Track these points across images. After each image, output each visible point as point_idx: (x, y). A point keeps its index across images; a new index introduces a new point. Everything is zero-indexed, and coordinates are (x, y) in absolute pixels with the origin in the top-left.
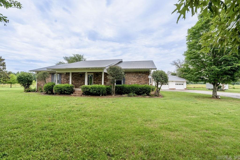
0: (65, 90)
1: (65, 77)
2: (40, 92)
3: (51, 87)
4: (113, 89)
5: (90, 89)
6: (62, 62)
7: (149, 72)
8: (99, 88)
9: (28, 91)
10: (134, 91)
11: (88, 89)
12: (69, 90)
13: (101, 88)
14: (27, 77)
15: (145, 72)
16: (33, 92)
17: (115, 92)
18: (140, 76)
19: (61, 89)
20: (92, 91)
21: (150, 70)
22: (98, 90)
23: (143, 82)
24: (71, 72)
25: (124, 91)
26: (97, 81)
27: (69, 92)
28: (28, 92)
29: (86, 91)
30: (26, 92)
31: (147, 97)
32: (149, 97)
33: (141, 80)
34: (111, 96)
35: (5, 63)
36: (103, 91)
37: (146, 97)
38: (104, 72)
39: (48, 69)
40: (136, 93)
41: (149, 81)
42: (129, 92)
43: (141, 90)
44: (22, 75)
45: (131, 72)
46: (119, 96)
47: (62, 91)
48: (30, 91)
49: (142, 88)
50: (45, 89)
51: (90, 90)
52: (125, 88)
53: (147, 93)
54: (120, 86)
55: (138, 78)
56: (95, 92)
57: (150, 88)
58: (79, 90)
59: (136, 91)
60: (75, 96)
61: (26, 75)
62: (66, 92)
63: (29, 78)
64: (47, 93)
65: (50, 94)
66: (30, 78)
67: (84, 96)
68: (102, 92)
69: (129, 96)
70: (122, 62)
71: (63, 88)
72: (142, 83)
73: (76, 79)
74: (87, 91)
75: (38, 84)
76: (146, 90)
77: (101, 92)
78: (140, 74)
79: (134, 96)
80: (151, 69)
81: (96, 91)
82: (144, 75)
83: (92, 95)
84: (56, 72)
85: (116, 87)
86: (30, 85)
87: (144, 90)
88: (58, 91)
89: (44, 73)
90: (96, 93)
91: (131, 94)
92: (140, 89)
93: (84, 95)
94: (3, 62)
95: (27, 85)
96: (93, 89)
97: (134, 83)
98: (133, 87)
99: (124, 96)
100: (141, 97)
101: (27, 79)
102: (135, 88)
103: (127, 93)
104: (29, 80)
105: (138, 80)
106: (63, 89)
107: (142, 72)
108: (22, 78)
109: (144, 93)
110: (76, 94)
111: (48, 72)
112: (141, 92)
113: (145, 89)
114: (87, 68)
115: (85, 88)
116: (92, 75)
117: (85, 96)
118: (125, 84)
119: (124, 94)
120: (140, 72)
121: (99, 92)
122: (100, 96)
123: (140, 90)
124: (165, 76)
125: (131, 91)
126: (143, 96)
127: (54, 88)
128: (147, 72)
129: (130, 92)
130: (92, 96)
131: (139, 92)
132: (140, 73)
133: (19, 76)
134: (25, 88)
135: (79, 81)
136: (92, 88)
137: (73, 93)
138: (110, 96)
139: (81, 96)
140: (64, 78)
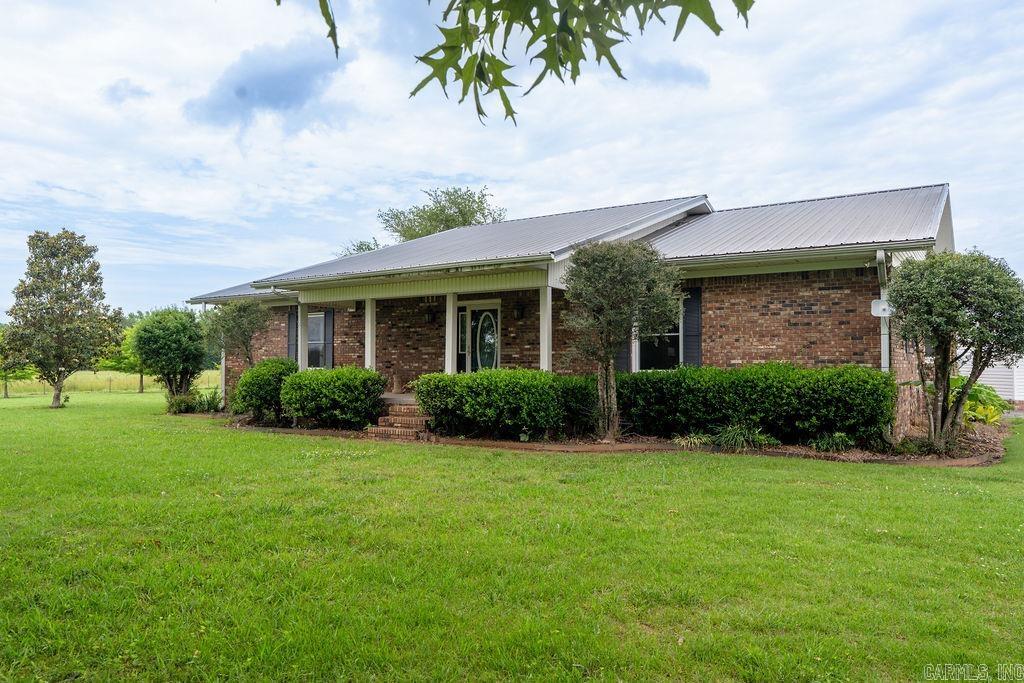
0: (335, 404)
1: (350, 327)
2: (231, 413)
3: (270, 385)
4: (609, 399)
5: (463, 397)
6: (372, 242)
7: (874, 270)
8: (515, 391)
9: (183, 407)
10: (753, 412)
11: (451, 394)
12: (357, 400)
13: (525, 388)
14: (178, 332)
15: (844, 271)
16: (202, 411)
17: (617, 421)
18: (807, 307)
19: (316, 395)
20: (472, 406)
21: (880, 255)
22: (508, 403)
23: (835, 348)
24: (369, 295)
25: (685, 412)
26: (522, 350)
27: (356, 412)
28: (181, 412)
29: (442, 410)
30: (175, 413)
31: (857, 455)
32: (867, 455)
33: (814, 336)
34: (588, 447)
35: (98, 268)
36: (537, 411)
37: (843, 455)
38: (554, 290)
39: (257, 288)
40: (769, 428)
41: (878, 343)
42: (716, 421)
43: (808, 403)
44: (156, 324)
45: (739, 279)
46: (644, 446)
47: (319, 409)
48: (189, 409)
49: (814, 392)
50: (244, 398)
51: (462, 404)
52: (690, 391)
53: (851, 430)
54: (661, 380)
55: (793, 321)
56: (490, 412)
57: (872, 392)
58: (406, 403)
59: (766, 411)
60: (387, 436)
61: (172, 325)
62: (337, 412)
63: (184, 340)
64: (258, 421)
65: (269, 424)
66: (190, 338)
67: (433, 438)
68: (529, 414)
69: (717, 447)
70: (708, 213)
71: (324, 391)
72: (823, 353)
73: (409, 338)
74: (445, 411)
75: (228, 370)
76: (849, 408)
77: (524, 414)
78: (806, 293)
79: (755, 447)
80: (891, 248)
81: (498, 407)
82: (835, 295)
83: (476, 437)
84: (302, 300)
85: (636, 386)
86: (192, 374)
87: (828, 403)
88: (303, 408)
89: (243, 309)
90: (497, 421)
91: (733, 431)
92: (799, 396)
93: (431, 431)
94: (91, 260)
95: (179, 376)
96: (478, 394)
97: (766, 356)
98: (746, 381)
99: (683, 443)
100: (806, 456)
101: (178, 341)
102: (763, 390)
103: (701, 427)
104: (185, 349)
105: (791, 332)
106: (326, 396)
107: (821, 275)
108: (156, 342)
109: (828, 427)
110: (391, 425)
111: (265, 301)
112: (808, 417)
113: (839, 400)
114: (448, 270)
115: (437, 387)
116: (495, 312)
117: (438, 441)
118: (700, 364)
119: (684, 431)
120: (805, 275)
121: (515, 412)
122: (517, 439)
123: (794, 401)
124: (996, 297)
125: (735, 410)
126: (818, 448)
127: (282, 392)
128: (861, 272)
129: (725, 420)
130: (475, 442)
131: (790, 419)
132: (808, 286)
133: (145, 330)
134: (171, 390)
135: (424, 350)
136: (470, 388)
137: (375, 423)
138: (582, 446)
139: (418, 438)
140: (346, 334)
